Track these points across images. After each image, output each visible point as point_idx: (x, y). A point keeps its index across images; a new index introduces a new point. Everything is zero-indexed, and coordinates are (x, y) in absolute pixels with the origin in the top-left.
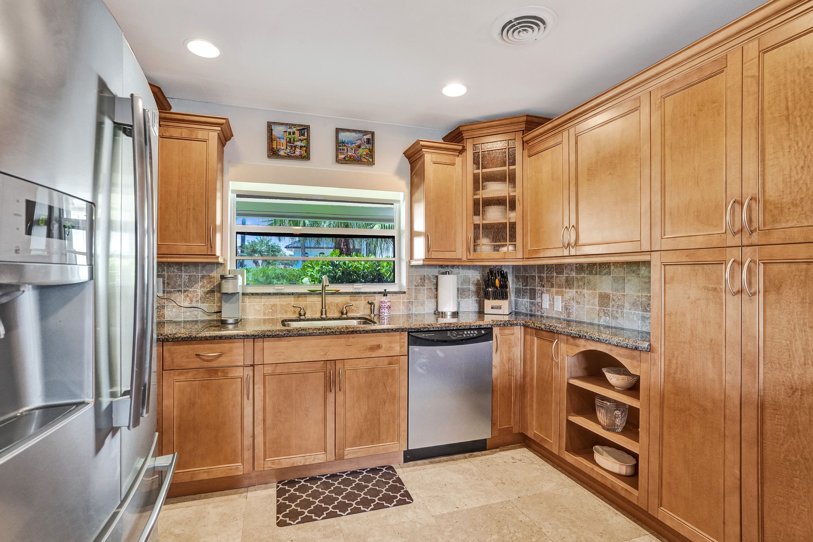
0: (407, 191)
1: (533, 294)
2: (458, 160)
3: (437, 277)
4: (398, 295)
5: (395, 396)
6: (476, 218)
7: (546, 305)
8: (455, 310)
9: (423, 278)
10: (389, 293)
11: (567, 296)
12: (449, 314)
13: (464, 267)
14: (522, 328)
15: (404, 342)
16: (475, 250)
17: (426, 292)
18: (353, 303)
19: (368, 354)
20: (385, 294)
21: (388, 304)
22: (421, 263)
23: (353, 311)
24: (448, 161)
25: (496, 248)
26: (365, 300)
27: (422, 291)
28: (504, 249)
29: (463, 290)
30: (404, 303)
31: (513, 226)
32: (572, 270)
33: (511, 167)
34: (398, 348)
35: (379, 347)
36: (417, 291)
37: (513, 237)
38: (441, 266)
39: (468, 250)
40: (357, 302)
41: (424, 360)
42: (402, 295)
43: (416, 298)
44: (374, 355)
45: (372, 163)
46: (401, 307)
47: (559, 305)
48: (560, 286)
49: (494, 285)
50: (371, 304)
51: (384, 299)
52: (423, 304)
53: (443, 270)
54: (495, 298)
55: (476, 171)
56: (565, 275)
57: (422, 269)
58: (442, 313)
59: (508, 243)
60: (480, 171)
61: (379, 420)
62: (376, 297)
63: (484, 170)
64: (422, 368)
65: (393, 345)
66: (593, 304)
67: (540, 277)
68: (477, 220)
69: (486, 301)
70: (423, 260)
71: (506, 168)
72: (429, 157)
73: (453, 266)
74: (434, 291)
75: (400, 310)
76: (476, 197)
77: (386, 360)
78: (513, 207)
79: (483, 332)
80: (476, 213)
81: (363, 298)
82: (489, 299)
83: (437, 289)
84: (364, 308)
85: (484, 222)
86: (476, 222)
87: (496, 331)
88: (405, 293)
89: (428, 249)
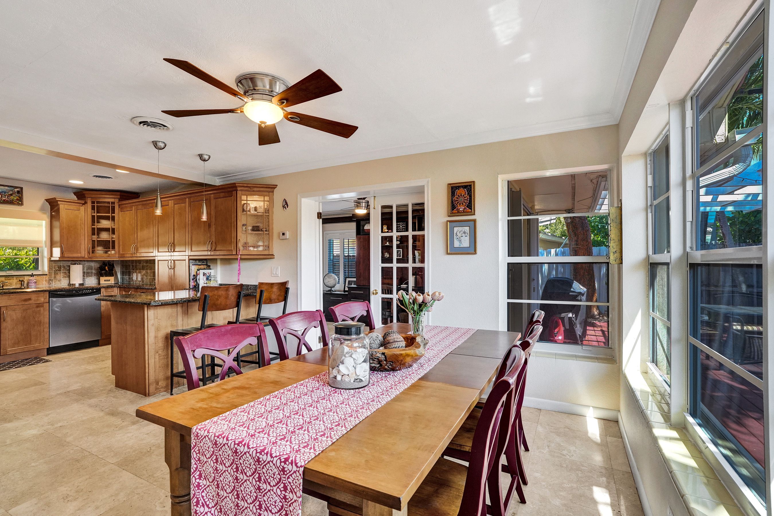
0: (48, 220)
1: (129, 274)
2: (82, 208)
3: (69, 266)
4: (42, 276)
5: (41, 323)
6: (94, 236)
7: (134, 278)
8: (82, 282)
9: (60, 267)
10: (35, 275)
11: (142, 274)
12: (77, 284)
13: (88, 261)
14: (118, 288)
15: (46, 297)
16: (92, 253)
17: (62, 274)
18: (7, 281)
19: (23, 303)
20: (32, 275)
21: (35, 281)
22: (58, 259)
23: (7, 286)
24: (75, 209)
25: (106, 252)
26: (16, 279)
27: (59, 274)
28: (109, 252)
29: (88, 273)
30: (46, 280)
31: (113, 242)
32: (144, 262)
33: (113, 215)
34: (43, 300)
35: (30, 299)
36: (55, 274)
37: (113, 248)
38: (73, 261)
39: (89, 253)
40: (11, 281)
41: (59, 305)
42: (44, 276)
43: (55, 277)
44: (26, 303)
45: (22, 204)
46: (44, 282)
47: (139, 279)
48: (140, 269)
49: (105, 270)
50: (22, 281)
51: (31, 278)
52: (60, 281)
53: (74, 263)
54: (106, 276)
55: (93, 214)
56: (142, 264)
57: (59, 262)
58: (73, 284)
59: (111, 250)
60: (95, 214)
61: (30, 335)
62: (25, 278)
63: (98, 214)
64: (57, 308)
65: (39, 298)
66: (151, 276)
67: (132, 265)
68: (95, 237)
69: (101, 278)
70: (59, 258)
71: (110, 215)
72: (62, 207)
73: (81, 261)
74: (68, 274)
75: (43, 284)
76: (93, 227)
77: (35, 306)
78: (113, 233)
79: (95, 290)
80: (93, 234)
81: (15, 278)
82: (103, 277)
83: (69, 273)
84: (16, 284)
85: (98, 239)
86: (93, 239)
87: (103, 290)
88: (47, 275)
89: (62, 252)
